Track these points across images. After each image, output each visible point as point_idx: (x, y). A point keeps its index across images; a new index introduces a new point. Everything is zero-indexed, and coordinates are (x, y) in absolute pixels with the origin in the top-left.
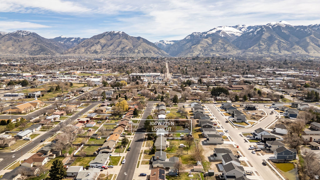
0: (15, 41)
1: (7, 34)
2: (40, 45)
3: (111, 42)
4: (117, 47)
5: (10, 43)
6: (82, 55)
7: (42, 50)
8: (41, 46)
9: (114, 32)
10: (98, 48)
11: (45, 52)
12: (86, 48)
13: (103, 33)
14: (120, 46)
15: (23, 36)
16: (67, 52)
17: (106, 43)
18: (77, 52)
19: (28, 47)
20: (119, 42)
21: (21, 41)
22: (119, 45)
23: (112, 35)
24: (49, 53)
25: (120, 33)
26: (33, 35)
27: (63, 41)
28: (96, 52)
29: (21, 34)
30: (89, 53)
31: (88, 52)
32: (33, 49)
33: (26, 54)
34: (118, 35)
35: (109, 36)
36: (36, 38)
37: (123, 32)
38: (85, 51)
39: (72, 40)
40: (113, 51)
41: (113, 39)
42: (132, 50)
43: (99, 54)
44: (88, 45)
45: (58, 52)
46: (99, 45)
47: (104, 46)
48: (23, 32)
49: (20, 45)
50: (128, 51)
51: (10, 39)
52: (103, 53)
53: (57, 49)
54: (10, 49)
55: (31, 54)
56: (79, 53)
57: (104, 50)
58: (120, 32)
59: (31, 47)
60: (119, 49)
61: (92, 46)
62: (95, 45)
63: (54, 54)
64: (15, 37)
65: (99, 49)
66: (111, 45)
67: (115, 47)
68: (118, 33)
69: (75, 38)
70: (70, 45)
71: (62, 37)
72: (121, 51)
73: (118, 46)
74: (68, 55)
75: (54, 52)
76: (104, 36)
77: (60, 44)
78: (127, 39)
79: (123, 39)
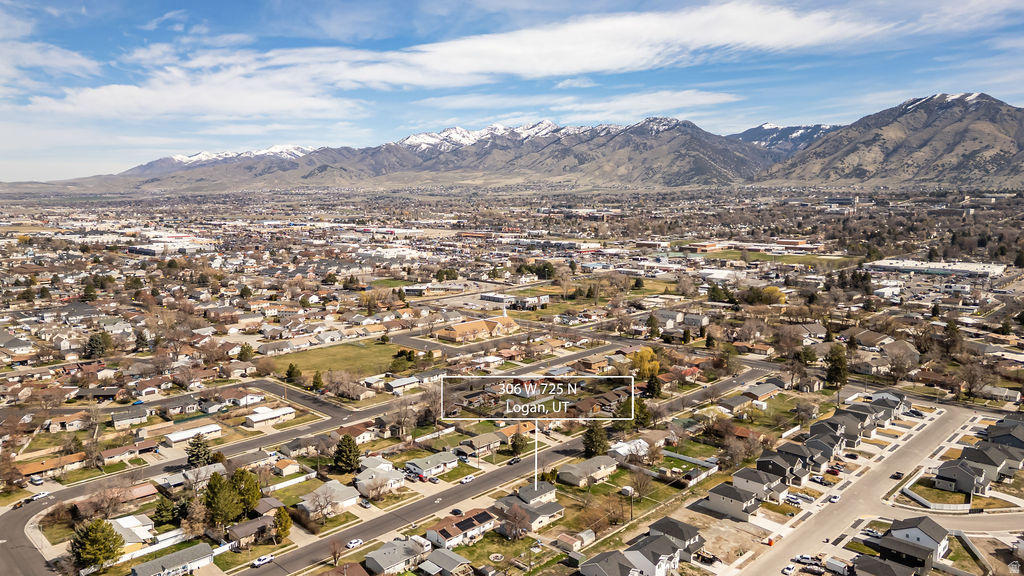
0: (637, 147)
1: (623, 131)
2: (693, 157)
3: (924, 135)
4: (945, 151)
5: (624, 153)
6: (807, 183)
7: (699, 170)
8: (697, 160)
9: (944, 96)
10: (871, 157)
11: (703, 177)
12: (827, 160)
13: (901, 106)
14: (960, 150)
15: (658, 132)
16: (764, 174)
17: (906, 140)
18: (794, 175)
19: (662, 163)
20: (957, 134)
21: (651, 147)
22: (956, 144)
23: (934, 109)
24: (715, 180)
25: (969, 98)
26: (683, 128)
27: (765, 140)
28: (860, 173)
29: (655, 127)
30: (833, 176)
31: (832, 173)
32: (675, 169)
33: (656, 182)
34: (956, 109)
35: (922, 115)
36: (688, 137)
37: (982, 96)
38: (822, 170)
39: (794, 135)
40: (926, 166)
41: (937, 123)
42: (1009, 162)
43: (869, 178)
44: (837, 148)
45: (741, 176)
46: (876, 149)
47: (895, 150)
48: (660, 122)
49: (645, 159)
50: (989, 167)
51: (627, 142)
52: (883, 174)
53: (739, 165)
54: (622, 170)
55: (668, 184)
56: (802, 177)
57: (893, 166)
58: (970, 95)
59: (673, 162)
60: (952, 159)
61: (847, 153)
62: (863, 147)
63: (726, 181)
64: (638, 136)
65: (875, 162)
66: (921, 147)
67: (936, 150)
68: (961, 101)
69: (807, 128)
70: (785, 150)
71: (766, 127)
72: (958, 167)
73: (950, 149)
74: (765, 185)
75: (730, 174)
76: (901, 115)
77: (753, 149)
78: (993, 120)
79: (979, 119)
